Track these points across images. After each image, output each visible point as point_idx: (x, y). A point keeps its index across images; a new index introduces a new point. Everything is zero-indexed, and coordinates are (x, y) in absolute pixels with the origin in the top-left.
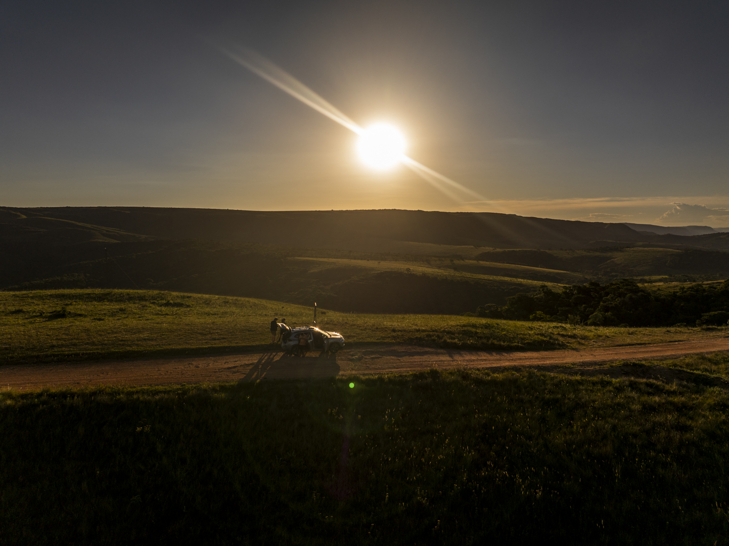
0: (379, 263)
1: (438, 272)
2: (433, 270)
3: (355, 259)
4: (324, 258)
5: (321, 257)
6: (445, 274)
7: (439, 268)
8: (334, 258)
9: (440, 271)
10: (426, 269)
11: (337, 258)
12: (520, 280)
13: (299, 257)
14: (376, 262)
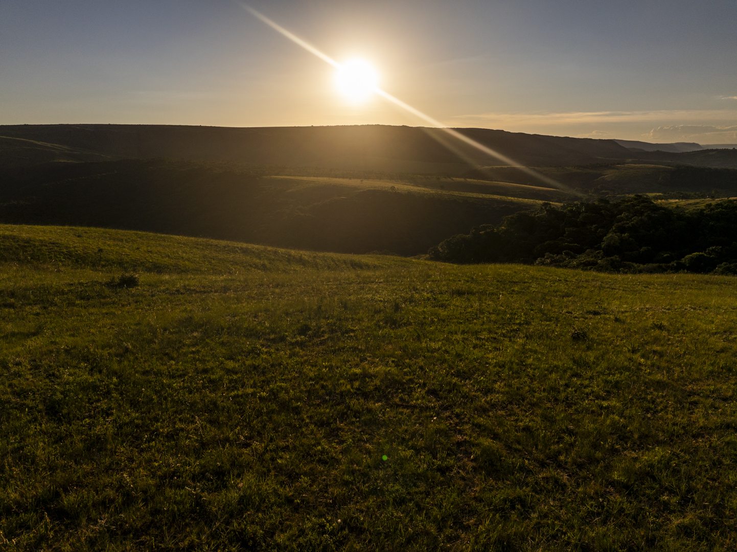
0: (362, 181)
1: (424, 191)
2: (419, 188)
3: (336, 177)
4: (303, 176)
5: (300, 176)
6: (431, 192)
7: (425, 186)
8: (314, 176)
9: (426, 189)
10: (412, 187)
11: (317, 176)
12: (510, 198)
13: (275, 175)
14: (359, 181)
